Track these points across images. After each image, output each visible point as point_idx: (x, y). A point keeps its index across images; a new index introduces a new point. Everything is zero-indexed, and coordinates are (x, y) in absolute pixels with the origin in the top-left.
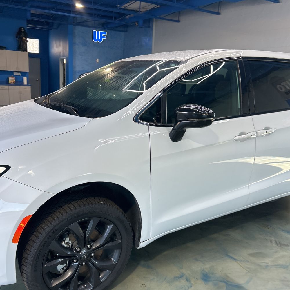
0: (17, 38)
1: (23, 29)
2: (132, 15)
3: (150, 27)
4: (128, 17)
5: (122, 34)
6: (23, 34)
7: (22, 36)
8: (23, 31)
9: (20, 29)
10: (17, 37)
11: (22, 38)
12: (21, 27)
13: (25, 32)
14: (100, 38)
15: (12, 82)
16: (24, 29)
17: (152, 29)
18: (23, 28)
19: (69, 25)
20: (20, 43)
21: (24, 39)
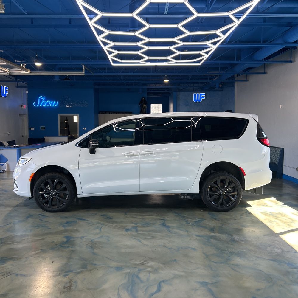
3: (234, 86)
5: (220, 93)
6: (143, 102)
9: (142, 99)
11: (143, 105)
13: (145, 101)
14: (199, 99)
16: (145, 99)
17: (235, 88)
19: (173, 92)
20: (142, 108)
21: (144, 105)
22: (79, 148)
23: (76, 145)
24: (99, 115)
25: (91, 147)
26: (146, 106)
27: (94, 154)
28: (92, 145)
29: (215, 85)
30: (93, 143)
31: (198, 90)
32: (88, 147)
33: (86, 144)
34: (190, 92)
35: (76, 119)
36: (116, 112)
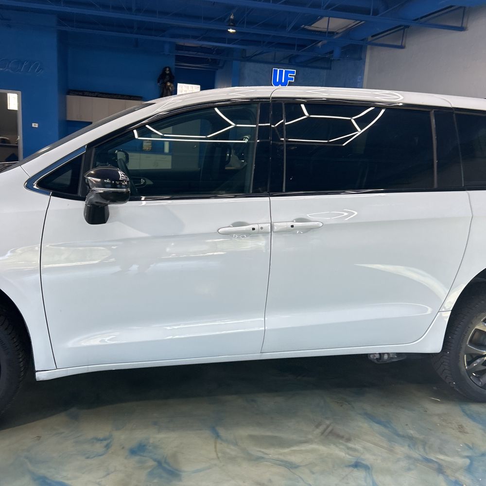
0: (159, 84)
1: (168, 69)
2: (325, 42)
3: (361, 59)
4: (320, 44)
6: (167, 77)
7: (165, 80)
8: (168, 72)
9: (165, 70)
10: (159, 82)
11: (166, 83)
12: (166, 68)
13: (170, 74)
15: (148, 148)
16: (170, 70)
18: (169, 67)
19: (234, 61)
20: (163, 91)
21: (169, 84)
22: (42, 199)
23: (29, 185)
24: (68, 97)
25: (91, 197)
26: (172, 85)
27: (105, 222)
28: (101, 190)
29: (332, 52)
30: (103, 185)
31: (282, 62)
32: (79, 194)
33: (68, 183)
34: (266, 65)
35: (13, 101)
36: (106, 94)
